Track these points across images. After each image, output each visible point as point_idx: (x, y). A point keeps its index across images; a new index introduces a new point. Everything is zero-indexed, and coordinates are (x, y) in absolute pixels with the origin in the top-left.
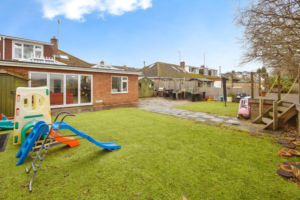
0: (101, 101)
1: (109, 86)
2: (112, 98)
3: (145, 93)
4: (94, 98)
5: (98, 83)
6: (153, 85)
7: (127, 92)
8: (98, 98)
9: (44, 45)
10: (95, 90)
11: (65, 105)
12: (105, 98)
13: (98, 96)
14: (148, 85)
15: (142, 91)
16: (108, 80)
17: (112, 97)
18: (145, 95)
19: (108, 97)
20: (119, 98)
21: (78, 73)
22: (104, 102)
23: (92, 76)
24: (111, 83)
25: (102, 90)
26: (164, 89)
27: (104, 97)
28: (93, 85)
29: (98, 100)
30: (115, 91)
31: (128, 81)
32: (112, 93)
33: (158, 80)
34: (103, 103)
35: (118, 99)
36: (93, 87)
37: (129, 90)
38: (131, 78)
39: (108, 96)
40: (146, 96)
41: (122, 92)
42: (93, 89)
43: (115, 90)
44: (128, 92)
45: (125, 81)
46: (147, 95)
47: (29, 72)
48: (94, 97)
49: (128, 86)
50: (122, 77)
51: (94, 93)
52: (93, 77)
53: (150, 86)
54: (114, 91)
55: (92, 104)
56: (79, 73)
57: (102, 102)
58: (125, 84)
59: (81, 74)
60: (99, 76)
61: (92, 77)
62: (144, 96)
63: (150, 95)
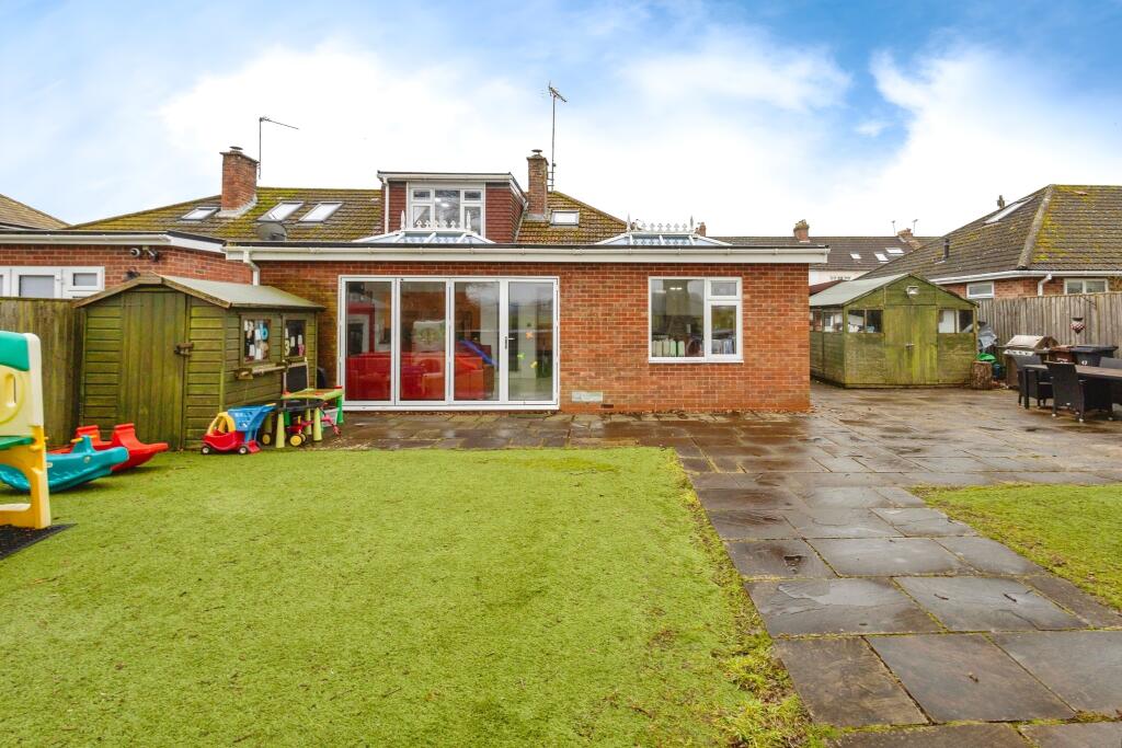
0: (597, 398)
1: (635, 328)
2: (652, 383)
3: (910, 365)
4: (563, 380)
5: (581, 315)
6: (966, 318)
7: (738, 357)
8: (584, 379)
9: (488, 184)
10: (571, 347)
11: (449, 403)
12: (616, 385)
13: (585, 370)
14: (932, 320)
15: (887, 351)
16: (631, 300)
17: (654, 378)
18: (910, 375)
19: (632, 379)
20: (689, 387)
21: (496, 274)
22: (609, 402)
23: (554, 282)
24: (646, 310)
25: (602, 347)
26: (1046, 342)
27: (614, 376)
28: (561, 324)
29: (583, 389)
30: (674, 352)
31: (745, 301)
32: (652, 360)
33: (1020, 289)
34: (605, 406)
35: (686, 390)
36: (561, 333)
37: (746, 346)
38: (760, 284)
39: (633, 374)
40: (916, 379)
41: (708, 356)
42: (561, 338)
43: (670, 345)
44: (745, 355)
45: (725, 301)
46: (923, 372)
47: (340, 276)
48: (565, 374)
49: (745, 329)
50: (708, 282)
51: (563, 360)
52: (561, 287)
53: (949, 325)
54: (666, 351)
55: (557, 408)
56: (502, 274)
57: (601, 399)
58: (724, 317)
59: (510, 274)
60: (582, 280)
61: (556, 288)
62: (904, 380)
63: (950, 379)
